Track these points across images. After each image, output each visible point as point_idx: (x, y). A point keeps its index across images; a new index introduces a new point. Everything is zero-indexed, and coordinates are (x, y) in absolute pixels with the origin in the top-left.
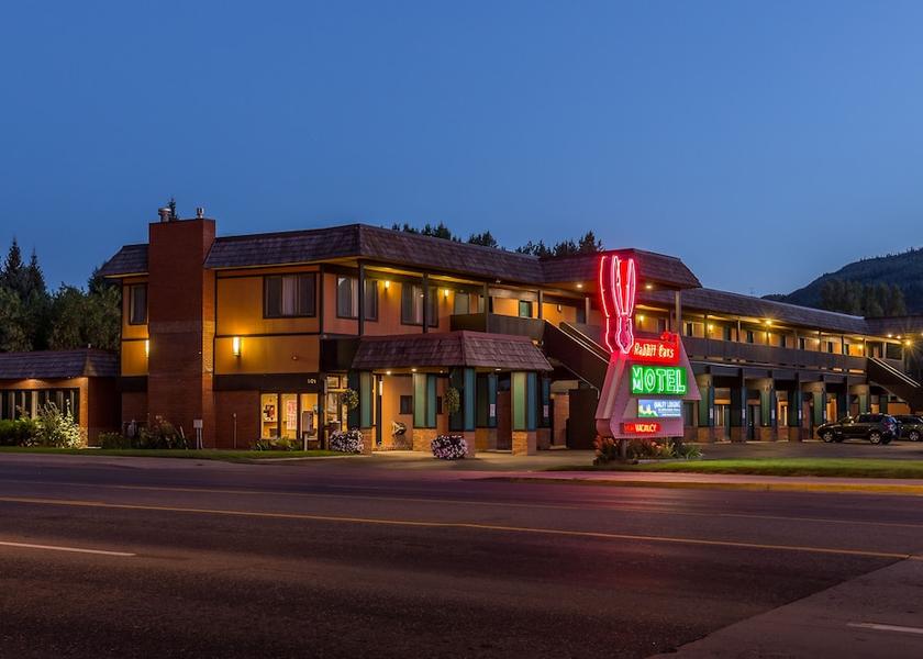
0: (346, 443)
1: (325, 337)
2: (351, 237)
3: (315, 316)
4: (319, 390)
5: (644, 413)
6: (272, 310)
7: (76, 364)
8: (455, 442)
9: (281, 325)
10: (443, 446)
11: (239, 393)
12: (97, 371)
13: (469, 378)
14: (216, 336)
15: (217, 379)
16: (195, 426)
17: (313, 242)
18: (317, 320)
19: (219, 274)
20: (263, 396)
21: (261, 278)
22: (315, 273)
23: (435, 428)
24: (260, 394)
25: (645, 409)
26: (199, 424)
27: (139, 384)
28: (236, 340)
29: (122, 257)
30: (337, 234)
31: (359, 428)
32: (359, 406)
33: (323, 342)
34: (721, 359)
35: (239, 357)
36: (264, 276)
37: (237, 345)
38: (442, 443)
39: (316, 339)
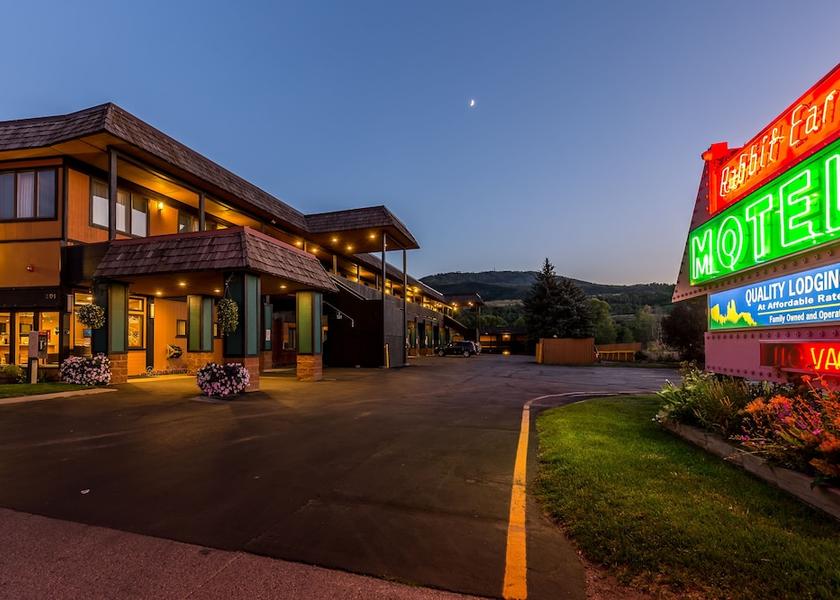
0: (82, 372)
1: (69, 244)
2: (97, 116)
3: (55, 218)
4: (61, 308)
5: (722, 319)
8: (232, 373)
10: (214, 378)
13: (252, 288)
17: (52, 128)
18: (58, 223)
22: (56, 168)
23: (212, 351)
25: (723, 312)
30: (82, 117)
31: (106, 353)
32: (106, 324)
33: (65, 251)
38: (213, 374)
39: (56, 247)
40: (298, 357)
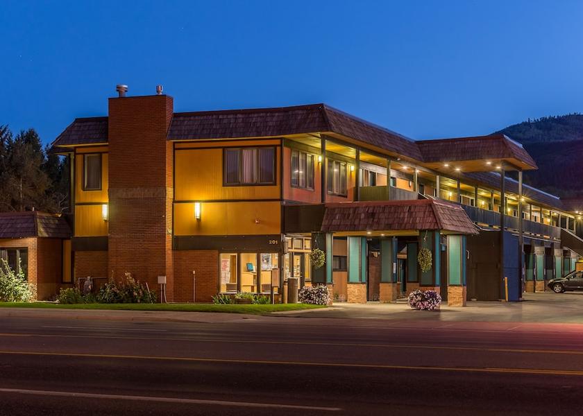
1: (286, 203)
2: (316, 115)
3: (275, 185)
4: (280, 249)
6: (231, 179)
7: (25, 225)
9: (241, 192)
11: (199, 252)
12: (47, 232)
14: (174, 201)
15: (176, 239)
16: (159, 282)
17: (275, 119)
18: (277, 188)
19: (177, 146)
20: (222, 255)
21: (221, 150)
22: (275, 146)
24: (219, 253)
26: (163, 280)
27: (98, 244)
28: (197, 205)
29: (76, 129)
30: (300, 112)
31: (325, 284)
32: (325, 264)
33: (283, 208)
34: (487, 226)
35: (199, 220)
36: (224, 148)
37: (198, 210)
39: (277, 205)
40: (449, 288)
